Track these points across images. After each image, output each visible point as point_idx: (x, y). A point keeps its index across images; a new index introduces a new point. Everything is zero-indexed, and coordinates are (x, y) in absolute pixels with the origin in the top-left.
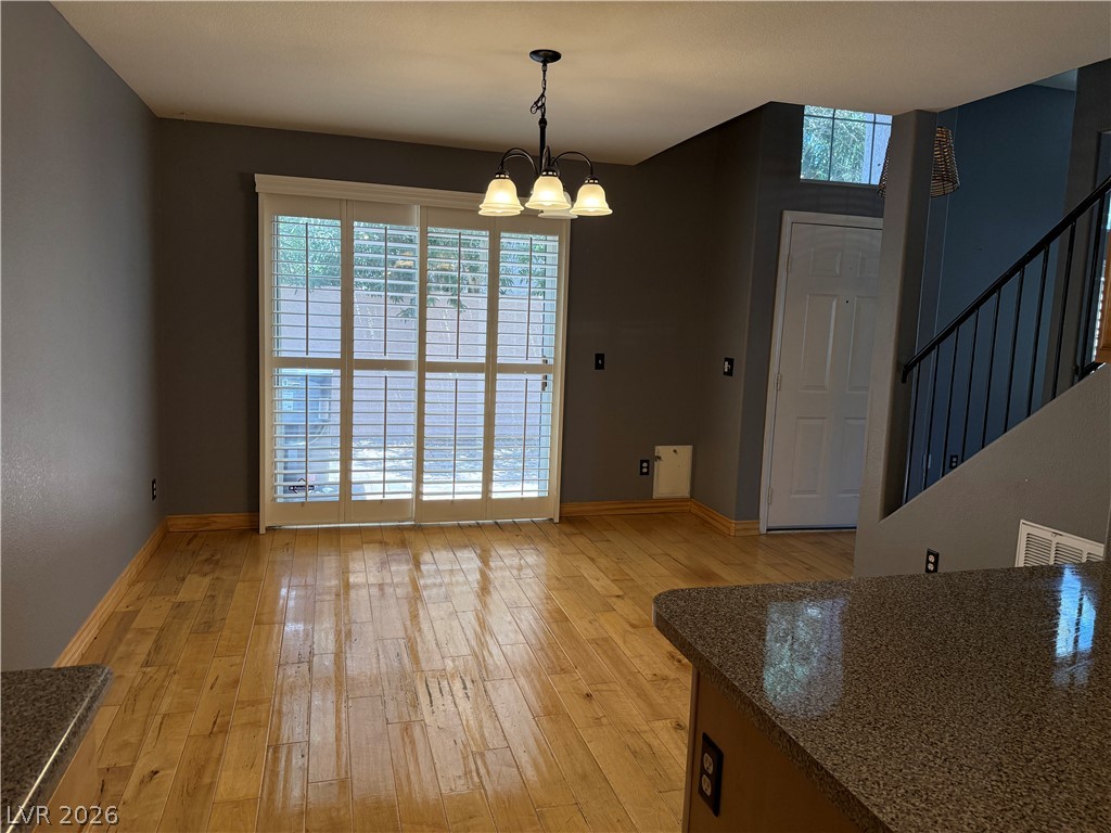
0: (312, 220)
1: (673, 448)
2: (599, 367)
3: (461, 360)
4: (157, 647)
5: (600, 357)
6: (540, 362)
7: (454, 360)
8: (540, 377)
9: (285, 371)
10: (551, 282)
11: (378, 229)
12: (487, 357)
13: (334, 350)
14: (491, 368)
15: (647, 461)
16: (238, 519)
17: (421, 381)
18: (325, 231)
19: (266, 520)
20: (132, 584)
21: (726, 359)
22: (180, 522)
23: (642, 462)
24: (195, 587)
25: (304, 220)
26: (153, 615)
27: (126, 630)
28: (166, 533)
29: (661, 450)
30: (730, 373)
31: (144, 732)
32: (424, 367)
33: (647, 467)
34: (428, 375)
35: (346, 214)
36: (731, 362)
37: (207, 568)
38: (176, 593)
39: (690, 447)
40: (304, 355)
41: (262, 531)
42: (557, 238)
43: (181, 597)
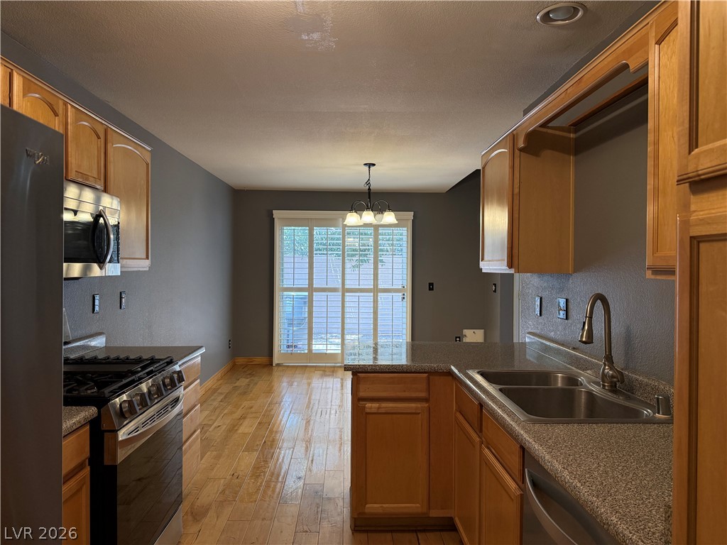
0: (296, 228)
1: (473, 331)
2: (431, 289)
3: (361, 287)
4: (225, 397)
5: (431, 284)
6: (400, 287)
7: (358, 287)
8: (401, 294)
9: (285, 293)
10: (405, 250)
11: (324, 230)
12: (374, 285)
13: (305, 284)
14: (376, 290)
15: (459, 338)
16: (264, 360)
17: (343, 296)
18: (301, 233)
19: (276, 361)
20: (218, 380)
22: (241, 360)
23: (456, 338)
24: (243, 382)
25: (293, 228)
26: (225, 389)
27: (214, 393)
28: (235, 364)
29: (466, 332)
30: (495, 291)
31: (217, 417)
32: (345, 291)
33: (460, 341)
34: (347, 294)
35: (311, 224)
36: (495, 285)
37: (249, 376)
38: (235, 383)
39: (482, 331)
40: (292, 286)
41: (274, 365)
42: (406, 229)
43: (236, 385)
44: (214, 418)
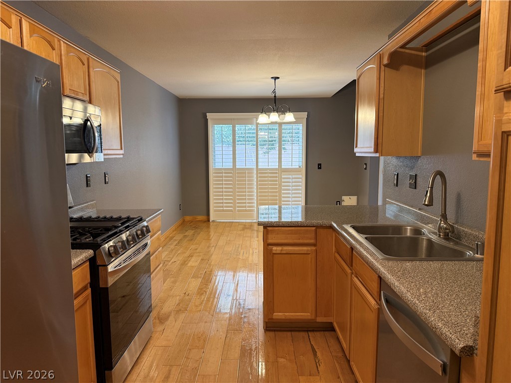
0: (224, 126)
1: (349, 197)
2: (320, 168)
3: (269, 167)
4: (179, 243)
5: (320, 165)
6: (298, 167)
7: (267, 167)
10: (301, 140)
11: (243, 127)
12: (279, 166)
13: (230, 165)
14: (280, 169)
15: (339, 202)
16: (204, 218)
18: (226, 129)
19: (212, 219)
20: (173, 231)
21: (365, 164)
22: (188, 218)
23: (337, 202)
24: (190, 232)
25: (221, 126)
26: (178, 237)
27: (171, 239)
28: (184, 221)
29: (344, 198)
30: (366, 169)
31: (174, 256)
32: (258, 170)
33: (339, 204)
35: (234, 123)
36: (366, 164)
37: (193, 229)
38: (185, 233)
39: (356, 197)
40: (221, 167)
41: (210, 221)
42: (301, 125)
44: (171, 256)
